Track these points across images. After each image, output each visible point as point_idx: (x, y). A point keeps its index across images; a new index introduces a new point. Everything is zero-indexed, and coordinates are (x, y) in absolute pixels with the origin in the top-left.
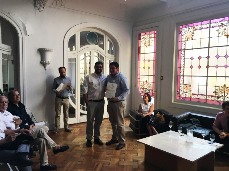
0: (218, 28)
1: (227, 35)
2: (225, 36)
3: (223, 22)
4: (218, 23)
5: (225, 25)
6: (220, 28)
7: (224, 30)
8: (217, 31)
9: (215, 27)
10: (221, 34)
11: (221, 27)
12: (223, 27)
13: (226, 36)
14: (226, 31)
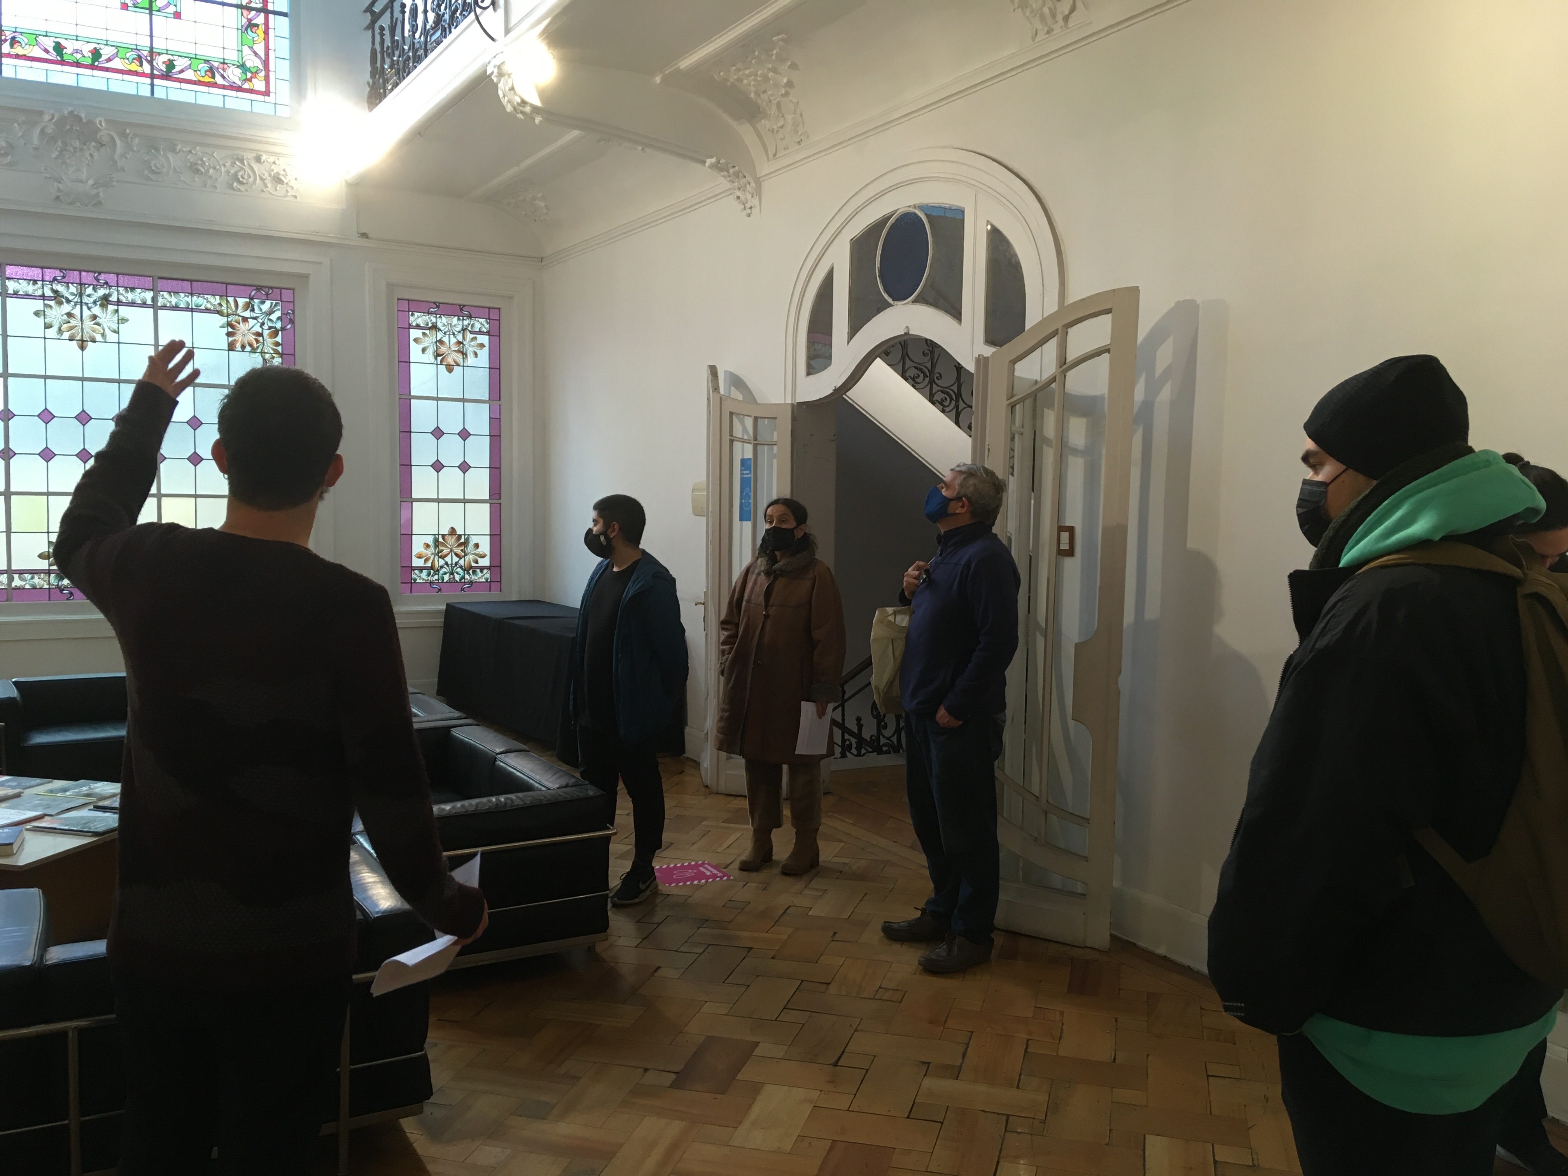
0: (39, 305)
1: (79, 338)
2: (70, 340)
3: (60, 288)
4: (40, 283)
5: (68, 301)
6: (51, 307)
7: (65, 317)
8: (37, 314)
9: (27, 296)
10: (55, 329)
11: (52, 303)
12: (60, 303)
13: (75, 342)
14: (73, 322)
